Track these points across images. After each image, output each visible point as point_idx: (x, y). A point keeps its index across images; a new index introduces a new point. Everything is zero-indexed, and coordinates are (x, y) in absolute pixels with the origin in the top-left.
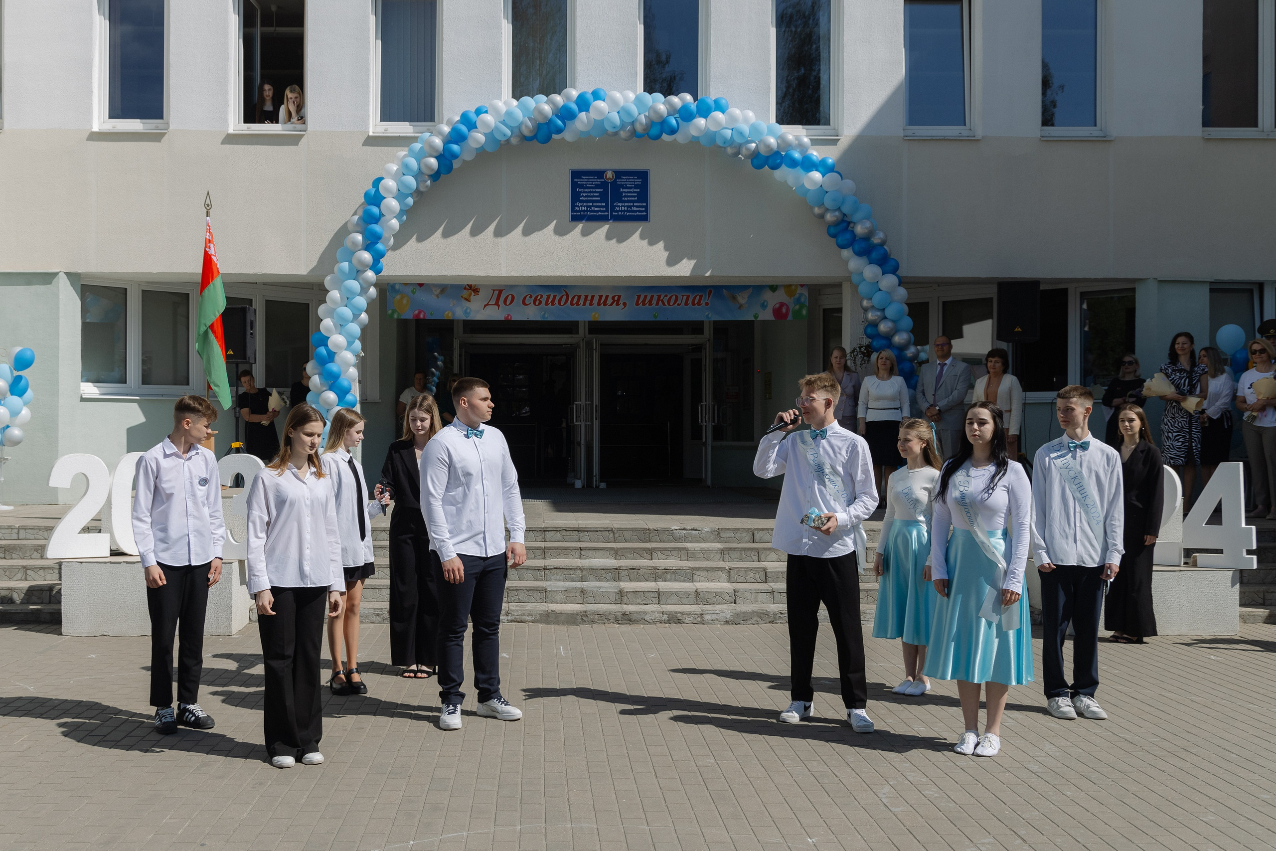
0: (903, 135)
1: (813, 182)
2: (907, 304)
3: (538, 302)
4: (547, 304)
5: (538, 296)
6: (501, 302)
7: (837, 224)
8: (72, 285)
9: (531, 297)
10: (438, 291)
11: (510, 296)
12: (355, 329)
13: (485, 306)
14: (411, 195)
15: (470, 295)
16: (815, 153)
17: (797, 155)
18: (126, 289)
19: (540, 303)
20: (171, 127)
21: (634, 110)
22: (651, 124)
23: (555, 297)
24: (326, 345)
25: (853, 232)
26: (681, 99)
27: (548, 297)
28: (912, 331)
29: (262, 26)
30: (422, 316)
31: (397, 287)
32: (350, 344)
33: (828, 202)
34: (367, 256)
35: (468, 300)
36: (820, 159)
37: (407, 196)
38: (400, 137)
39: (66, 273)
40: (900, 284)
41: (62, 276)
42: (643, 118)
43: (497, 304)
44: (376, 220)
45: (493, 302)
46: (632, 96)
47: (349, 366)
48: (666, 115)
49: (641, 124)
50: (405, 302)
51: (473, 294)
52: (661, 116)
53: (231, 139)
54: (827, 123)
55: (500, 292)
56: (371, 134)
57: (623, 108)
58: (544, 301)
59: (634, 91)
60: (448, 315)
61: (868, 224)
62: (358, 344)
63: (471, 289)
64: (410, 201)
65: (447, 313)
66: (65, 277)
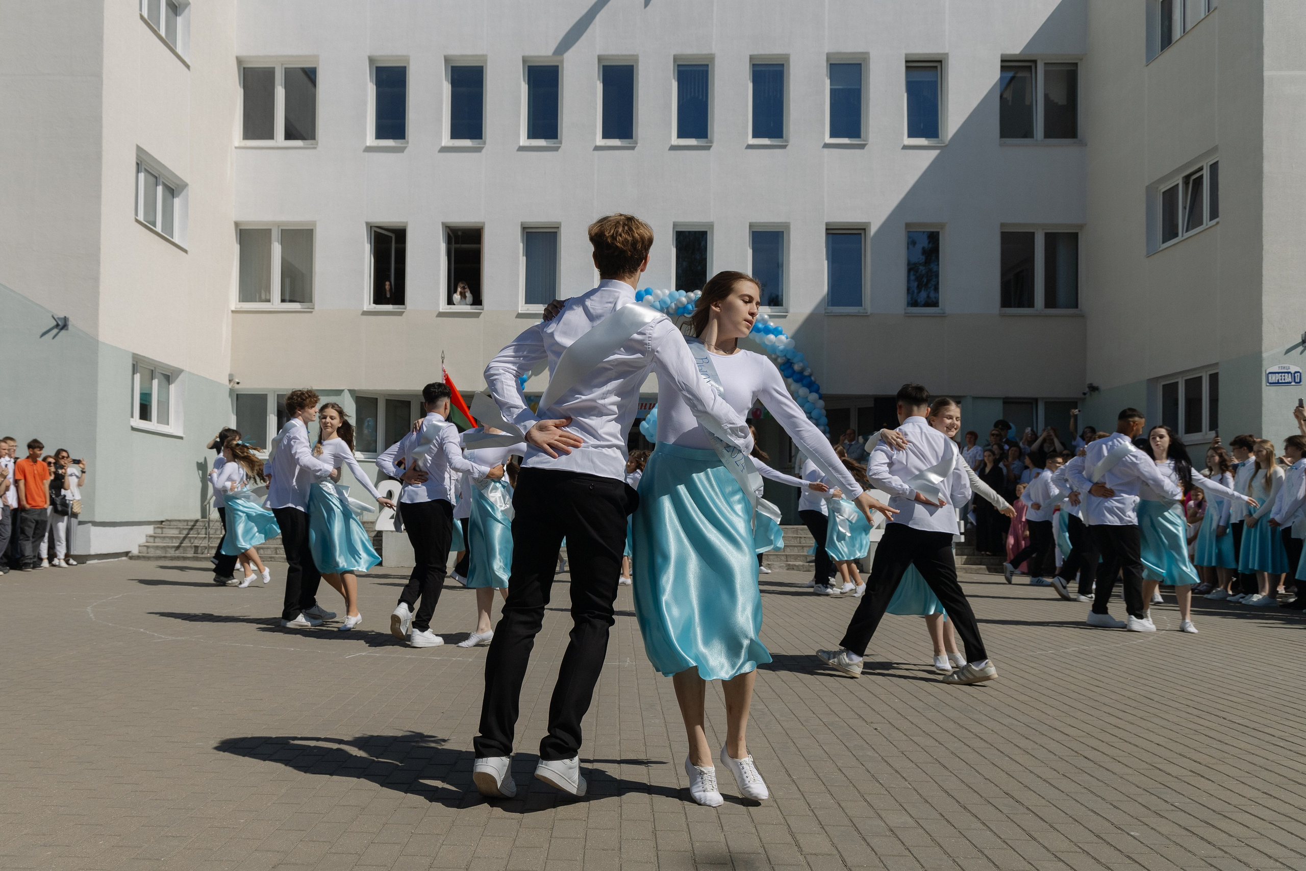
0: (823, 312)
1: (771, 341)
2: (826, 410)
7: (784, 364)
8: (352, 396)
16: (772, 324)
17: (760, 326)
18: (377, 399)
20: (408, 308)
21: (668, 300)
22: (677, 308)
25: (793, 369)
26: (696, 294)
28: (827, 425)
29: (455, 243)
33: (778, 354)
36: (774, 327)
38: (536, 314)
39: (349, 390)
40: (820, 398)
41: (347, 392)
42: (673, 305)
46: (667, 292)
48: (686, 303)
49: (672, 309)
52: (683, 304)
53: (441, 315)
54: (782, 305)
56: (520, 312)
57: (662, 300)
59: (669, 288)
61: (801, 364)
66: (348, 392)
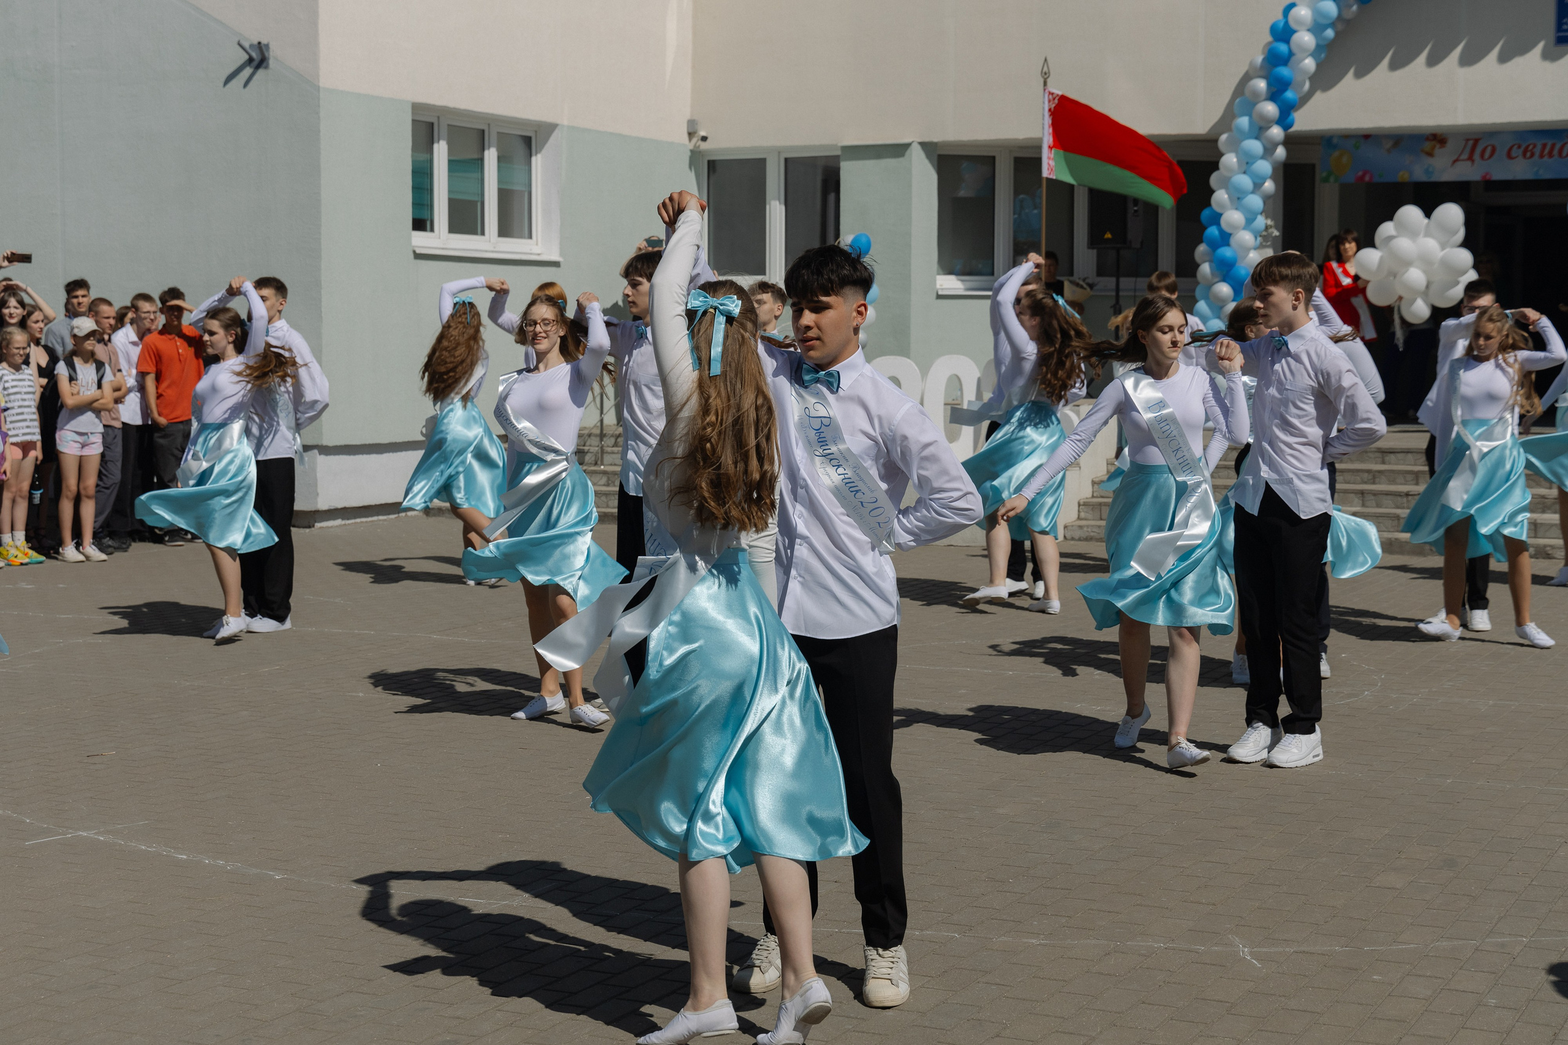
3: (1528, 154)
4: (1542, 156)
5: (1528, 146)
6: (1477, 156)
8: (927, 156)
9: (1519, 147)
10: (1389, 144)
11: (1489, 149)
12: (1255, 201)
13: (1455, 161)
14: (1333, 25)
15: (1433, 148)
18: (994, 157)
19: (1532, 155)
23: (1553, 146)
24: (1218, 224)
27: (1544, 146)
30: (1367, 178)
31: (1335, 141)
32: (1250, 221)
34: (1270, 109)
35: (1430, 154)
37: (1325, 27)
39: (920, 144)
43: (1471, 158)
44: (1285, 60)
45: (1465, 156)
47: (1248, 250)
50: (1345, 160)
51: (1438, 146)
55: (1476, 141)
58: (1537, 151)
60: (1403, 176)
62: (1261, 222)
63: (1436, 138)
64: (1330, 33)
65: (1401, 173)
66: (919, 147)
